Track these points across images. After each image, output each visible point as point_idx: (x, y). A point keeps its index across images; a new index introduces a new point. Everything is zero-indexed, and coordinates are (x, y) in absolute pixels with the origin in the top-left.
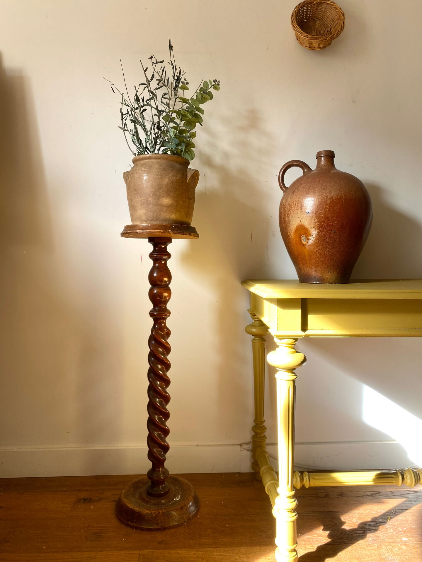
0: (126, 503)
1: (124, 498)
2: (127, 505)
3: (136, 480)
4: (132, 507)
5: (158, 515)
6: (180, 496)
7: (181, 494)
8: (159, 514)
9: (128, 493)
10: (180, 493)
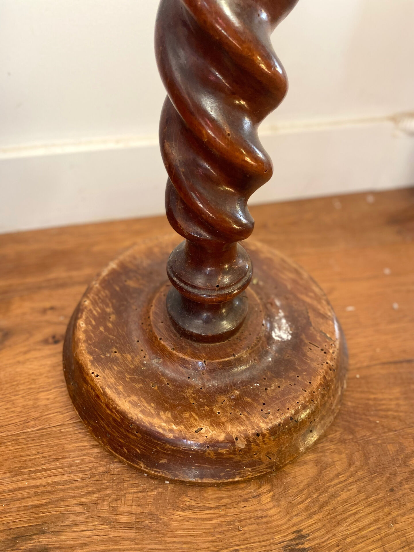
0: (109, 392)
1: (92, 362)
2: (113, 401)
3: (113, 265)
4: (140, 416)
5: (255, 442)
6: (286, 317)
7: (283, 307)
8: (260, 437)
9: (102, 329)
10: (278, 303)
